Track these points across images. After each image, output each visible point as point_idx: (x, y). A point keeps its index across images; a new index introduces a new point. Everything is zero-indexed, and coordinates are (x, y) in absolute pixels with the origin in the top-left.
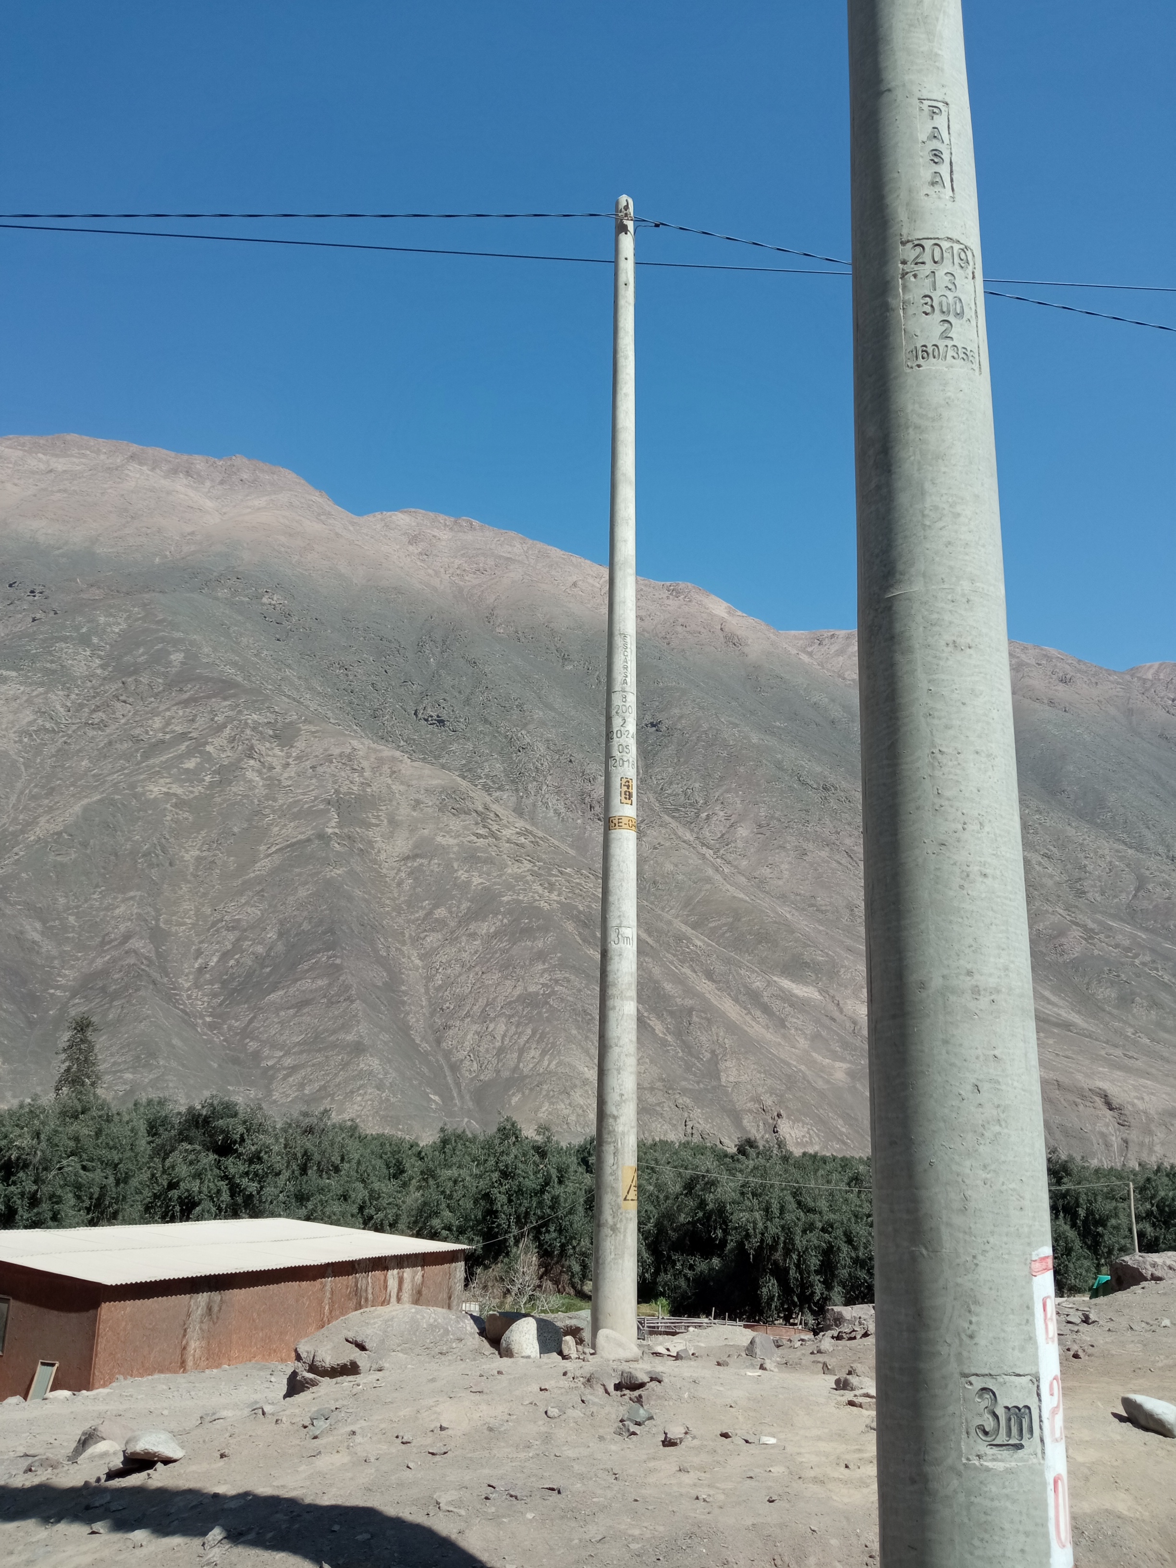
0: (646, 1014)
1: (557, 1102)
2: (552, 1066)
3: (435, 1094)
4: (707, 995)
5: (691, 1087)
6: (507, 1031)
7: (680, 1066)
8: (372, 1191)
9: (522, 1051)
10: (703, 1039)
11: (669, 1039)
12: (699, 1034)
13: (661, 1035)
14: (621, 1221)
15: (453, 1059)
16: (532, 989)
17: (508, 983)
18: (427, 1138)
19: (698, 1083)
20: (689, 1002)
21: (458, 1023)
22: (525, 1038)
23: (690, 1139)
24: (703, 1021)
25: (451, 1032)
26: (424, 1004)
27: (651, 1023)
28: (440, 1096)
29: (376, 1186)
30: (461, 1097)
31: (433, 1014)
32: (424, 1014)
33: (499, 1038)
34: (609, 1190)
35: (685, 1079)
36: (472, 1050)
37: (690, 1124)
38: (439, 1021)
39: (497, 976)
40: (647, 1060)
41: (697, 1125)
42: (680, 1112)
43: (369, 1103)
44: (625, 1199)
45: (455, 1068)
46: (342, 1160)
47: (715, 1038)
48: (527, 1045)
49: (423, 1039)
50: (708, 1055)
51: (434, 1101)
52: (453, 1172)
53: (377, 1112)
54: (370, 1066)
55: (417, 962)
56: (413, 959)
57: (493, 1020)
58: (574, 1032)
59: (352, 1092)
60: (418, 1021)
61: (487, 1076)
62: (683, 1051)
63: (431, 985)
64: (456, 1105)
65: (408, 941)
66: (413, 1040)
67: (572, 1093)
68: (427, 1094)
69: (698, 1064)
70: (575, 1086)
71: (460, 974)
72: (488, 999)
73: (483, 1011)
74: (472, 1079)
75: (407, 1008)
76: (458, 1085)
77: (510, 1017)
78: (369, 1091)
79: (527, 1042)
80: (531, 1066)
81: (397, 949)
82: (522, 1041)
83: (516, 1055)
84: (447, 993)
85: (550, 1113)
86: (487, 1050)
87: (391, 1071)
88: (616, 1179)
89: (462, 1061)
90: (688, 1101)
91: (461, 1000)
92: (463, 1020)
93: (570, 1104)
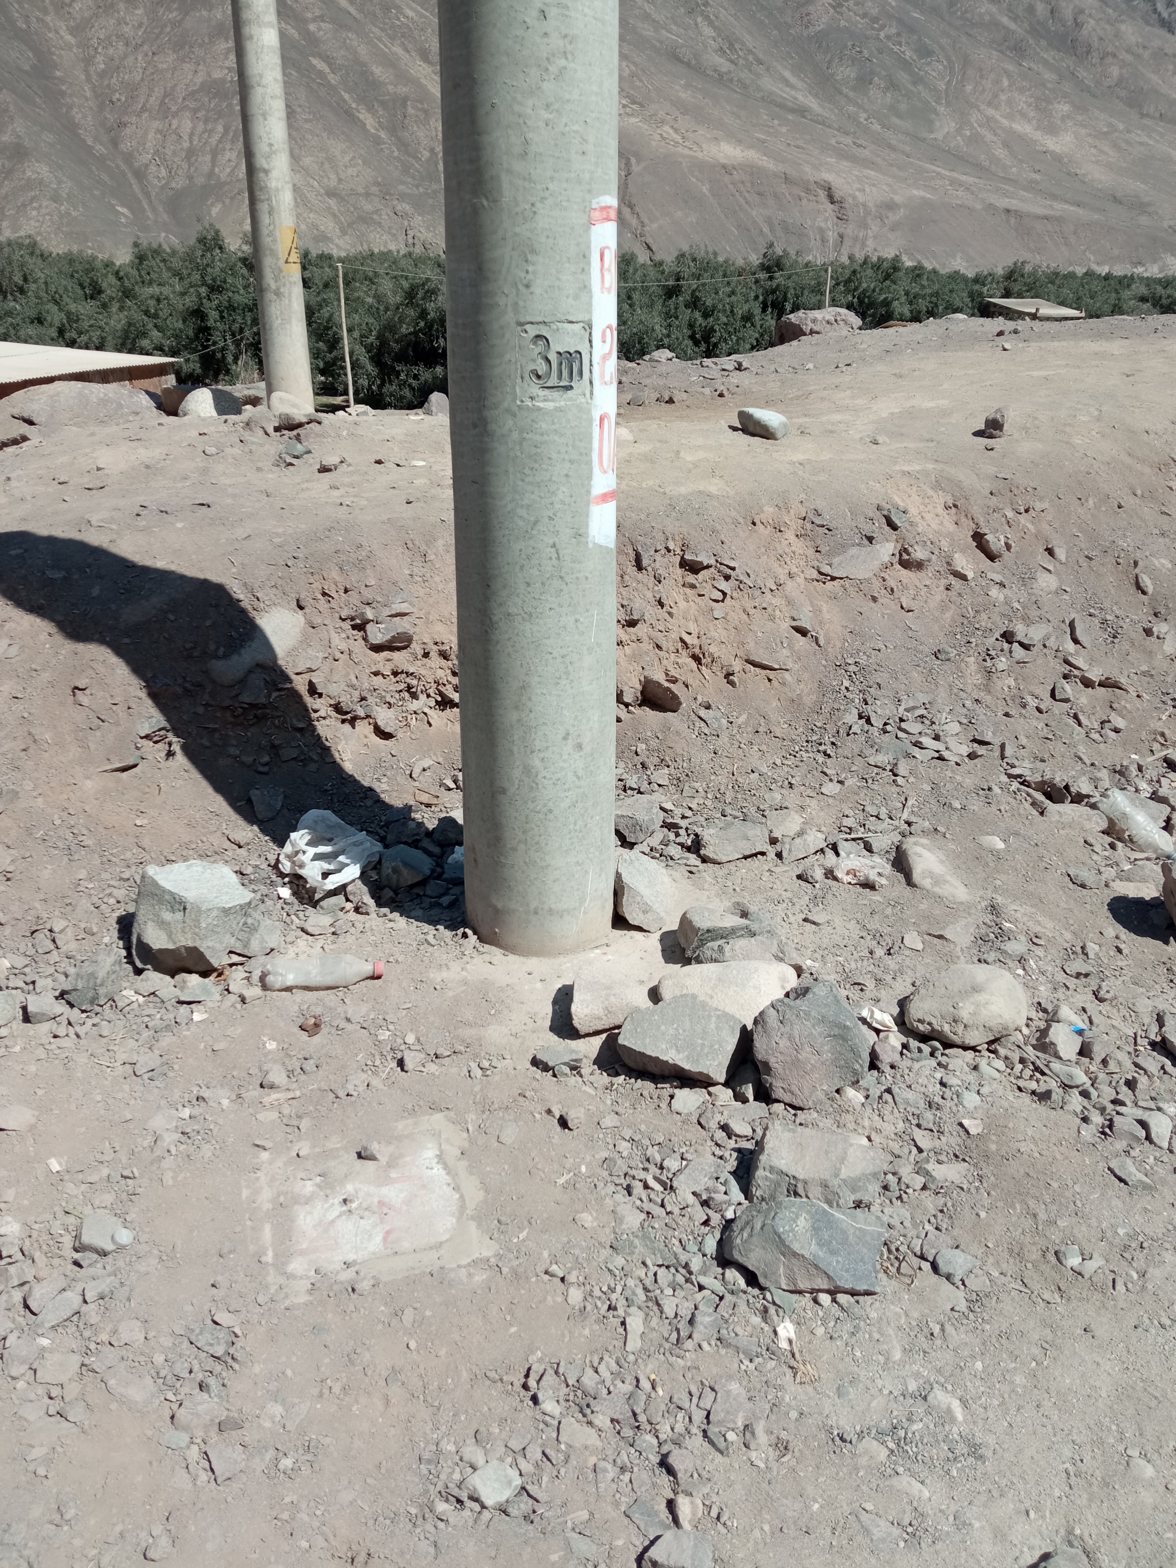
0: (354, 107)
3: (123, 205)
4: (423, 81)
5: (409, 191)
6: (194, 128)
7: (396, 167)
8: (68, 314)
9: (215, 153)
10: (420, 134)
11: (383, 136)
12: (415, 128)
13: (373, 131)
14: (284, 285)
15: (136, 164)
16: (217, 74)
17: (187, 67)
18: (123, 257)
19: (418, 187)
20: (402, 90)
21: (134, 119)
22: (216, 137)
23: (411, 249)
24: (419, 113)
25: (128, 131)
26: (88, 94)
27: (361, 117)
28: (130, 208)
29: (73, 307)
30: (154, 209)
31: (101, 107)
32: (91, 108)
33: (186, 137)
34: (268, 252)
35: (404, 183)
36: (157, 152)
37: (411, 233)
38: (111, 118)
39: (171, 57)
40: (360, 162)
41: (418, 234)
42: (399, 219)
43: (48, 217)
44: (287, 262)
45: (140, 175)
46: (25, 280)
47: (434, 133)
48: (221, 146)
49: (96, 139)
50: (428, 155)
51: (123, 214)
52: (155, 290)
53: (58, 228)
54: (39, 173)
55: (68, 38)
56: (62, 33)
57: (175, 115)
59: (24, 205)
60: (85, 117)
61: (179, 183)
62: (398, 149)
63: (92, 69)
64: (148, 218)
65: (51, 9)
66: (84, 141)
68: (113, 206)
69: (417, 165)
71: (126, 56)
72: (165, 88)
73: (163, 103)
74: (162, 188)
75: (68, 100)
76: (147, 195)
77: (195, 111)
78: (45, 204)
79: (220, 141)
80: (228, 170)
81: (39, 20)
82: (214, 140)
83: (208, 158)
84: (114, 80)
86: (174, 153)
87: (65, 179)
88: (275, 241)
89: (147, 166)
90: (407, 207)
91: (133, 89)
92: (139, 115)
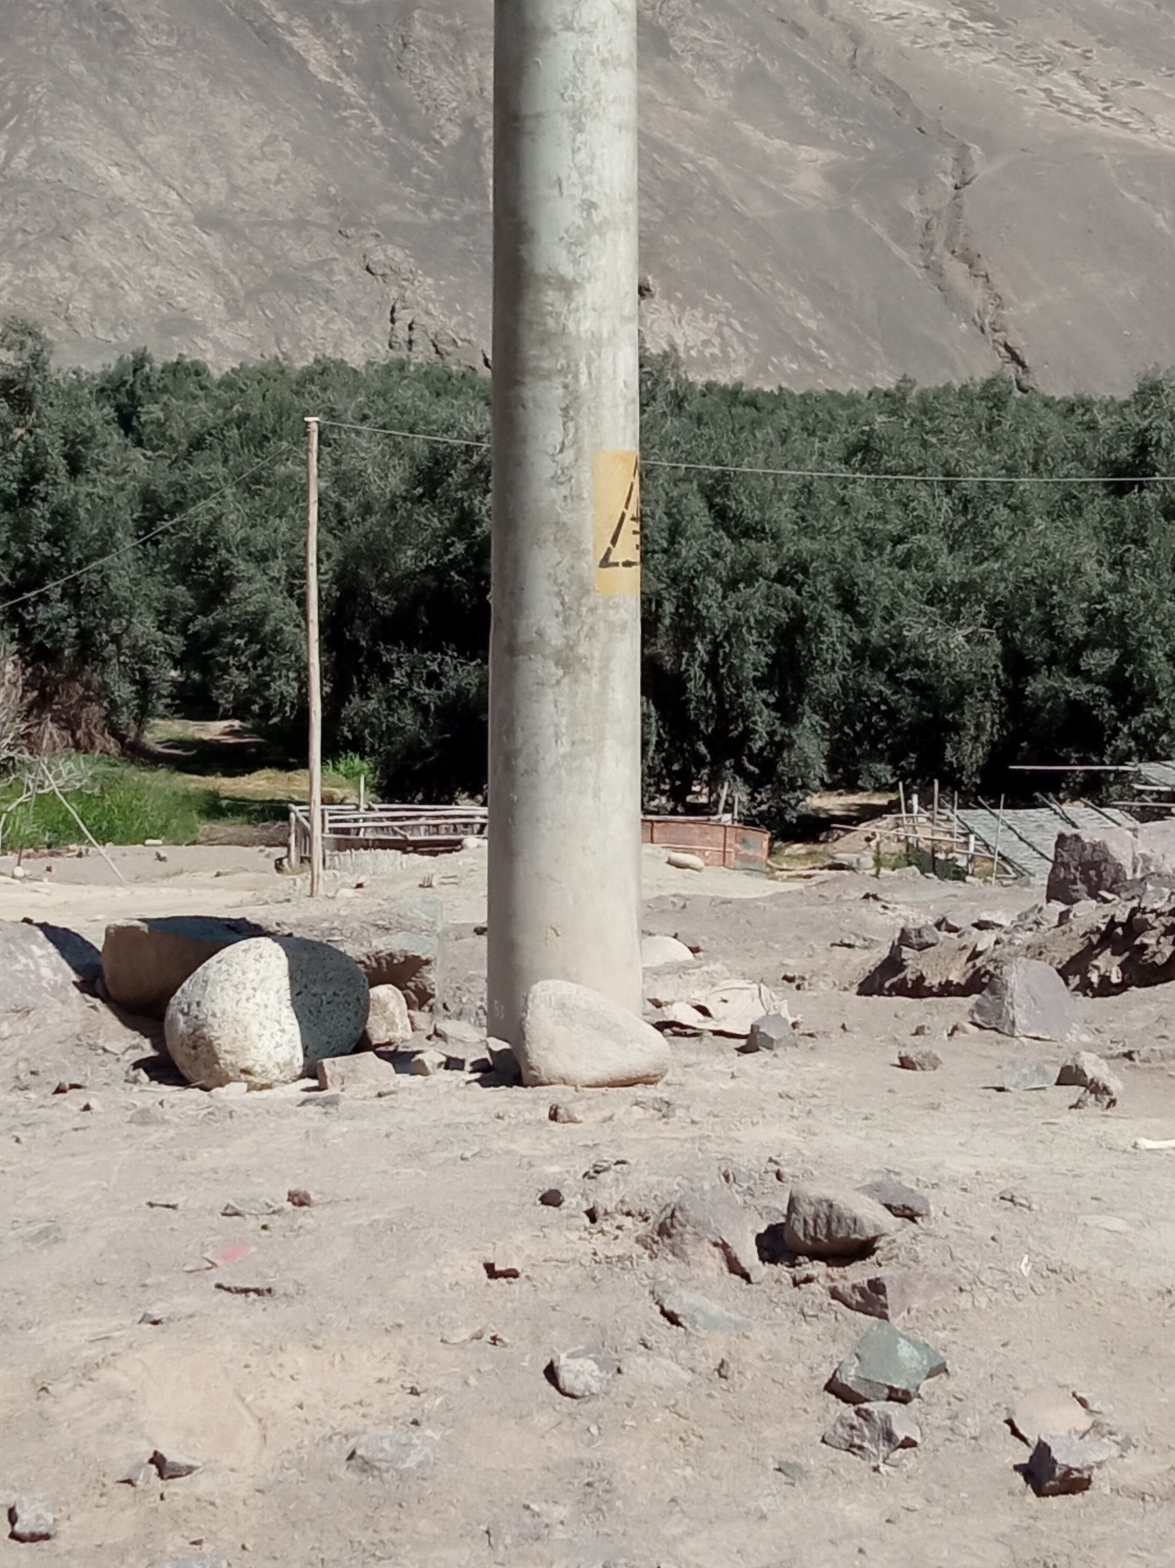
0: (280, 18)
1: (37, 262)
2: (19, 163)
5: (407, 218)
7: (378, 163)
10: (442, 86)
11: (348, 89)
12: (430, 72)
13: (323, 77)
14: (592, 633)
19: (427, 207)
23: (403, 354)
27: (297, 44)
34: (548, 533)
37: (404, 317)
40: (287, 147)
41: (424, 320)
42: (377, 284)
44: (605, 562)
47: (475, 83)
50: (454, 132)
58: (77, 67)
62: (385, 121)
67: (78, 237)
69: (428, 158)
70: (86, 218)
85: (18, 292)
88: (574, 497)
90: (400, 255)
93: (73, 268)
